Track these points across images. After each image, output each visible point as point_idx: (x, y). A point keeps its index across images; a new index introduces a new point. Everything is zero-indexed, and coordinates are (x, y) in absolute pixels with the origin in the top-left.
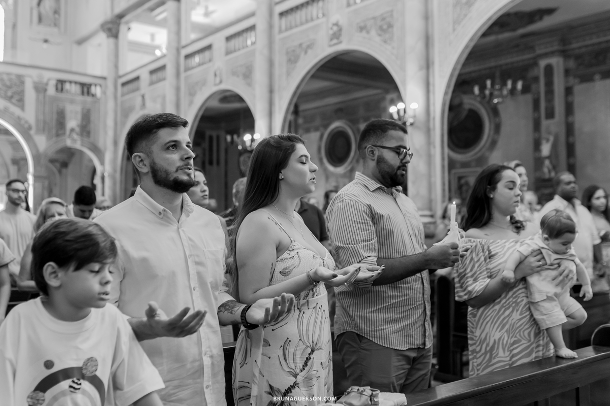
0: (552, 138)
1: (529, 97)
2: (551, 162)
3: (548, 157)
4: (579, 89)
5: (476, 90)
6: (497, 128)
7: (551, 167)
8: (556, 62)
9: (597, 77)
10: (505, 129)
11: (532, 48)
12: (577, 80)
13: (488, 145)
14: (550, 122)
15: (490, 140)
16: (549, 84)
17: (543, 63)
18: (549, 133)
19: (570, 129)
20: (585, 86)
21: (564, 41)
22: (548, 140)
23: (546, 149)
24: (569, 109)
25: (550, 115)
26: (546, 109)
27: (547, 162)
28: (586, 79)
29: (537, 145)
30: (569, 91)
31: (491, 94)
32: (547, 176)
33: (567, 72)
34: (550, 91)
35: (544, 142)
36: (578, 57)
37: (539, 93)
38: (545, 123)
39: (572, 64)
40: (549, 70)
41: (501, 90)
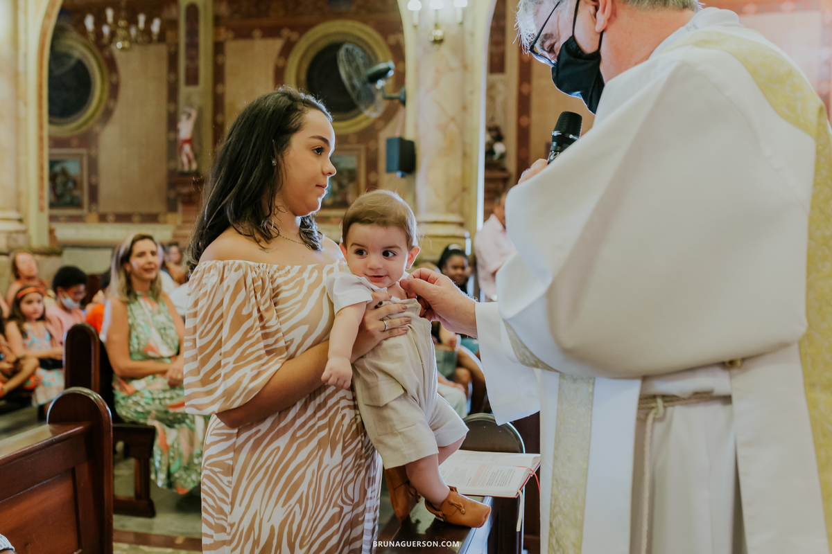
0: (194, 114)
1: (162, 50)
2: (192, 148)
3: (189, 141)
4: (232, 46)
5: (89, 22)
6: (114, 90)
7: (191, 155)
8: (203, 1)
9: (257, 33)
10: (125, 92)
12: (231, 34)
13: (99, 114)
14: (191, 89)
15: (102, 108)
16: (193, 33)
17: (185, 1)
18: (191, 106)
19: (218, 103)
20: (241, 43)
22: (189, 116)
23: (185, 129)
24: (219, 75)
25: (193, 79)
26: (188, 70)
27: (187, 148)
28: (243, 34)
29: (172, 122)
30: (218, 48)
31: (113, 34)
32: (186, 168)
33: (217, 20)
34: (193, 45)
35: (183, 118)
36: (233, 1)
37: (177, 45)
38: (184, 90)
39: (224, 9)
40: (193, 12)
41: (127, 29)
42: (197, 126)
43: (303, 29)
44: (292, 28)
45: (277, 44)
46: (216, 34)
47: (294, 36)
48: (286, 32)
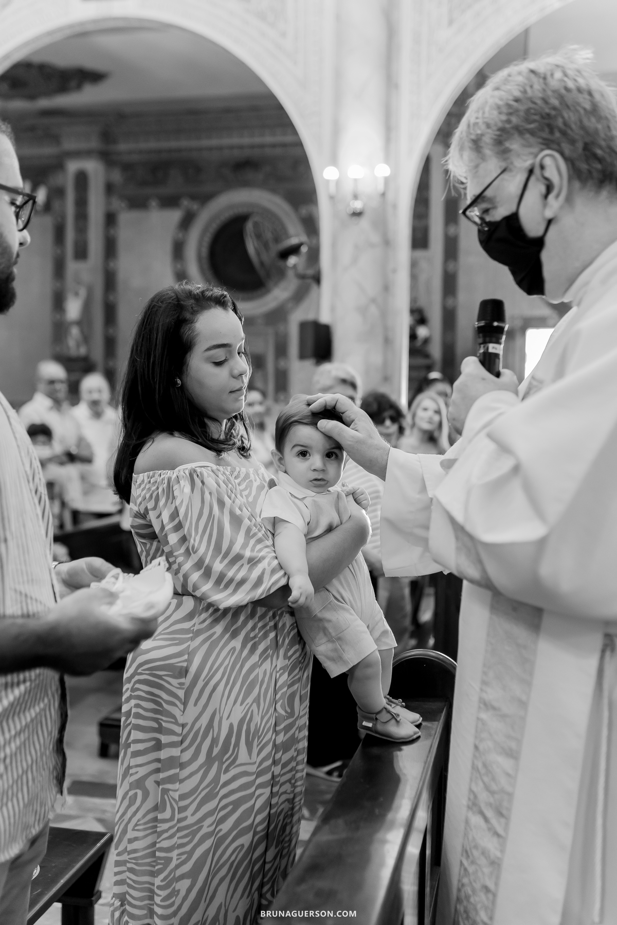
0: (83, 292)
1: (49, 221)
2: (81, 331)
3: (77, 323)
4: (126, 217)
7: (80, 338)
8: (93, 167)
9: (154, 203)
11: (55, 139)
12: (124, 204)
14: (81, 265)
16: (82, 203)
17: (73, 167)
18: (79, 283)
19: (110, 281)
20: (134, 214)
21: (107, 136)
22: (77, 294)
23: (73, 309)
24: (110, 248)
25: (81, 253)
26: (76, 244)
27: (75, 331)
28: (138, 203)
30: (110, 219)
32: (73, 354)
33: (110, 189)
34: (82, 216)
35: (70, 296)
36: (127, 167)
37: (64, 215)
38: (72, 266)
39: (117, 176)
40: (82, 179)
42: (87, 307)
43: (205, 199)
44: (193, 197)
45: (175, 216)
46: (108, 203)
47: (195, 206)
48: (185, 203)
